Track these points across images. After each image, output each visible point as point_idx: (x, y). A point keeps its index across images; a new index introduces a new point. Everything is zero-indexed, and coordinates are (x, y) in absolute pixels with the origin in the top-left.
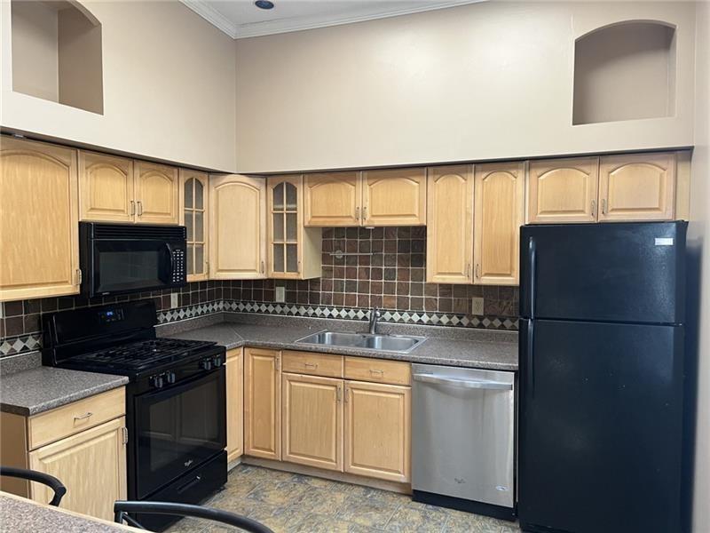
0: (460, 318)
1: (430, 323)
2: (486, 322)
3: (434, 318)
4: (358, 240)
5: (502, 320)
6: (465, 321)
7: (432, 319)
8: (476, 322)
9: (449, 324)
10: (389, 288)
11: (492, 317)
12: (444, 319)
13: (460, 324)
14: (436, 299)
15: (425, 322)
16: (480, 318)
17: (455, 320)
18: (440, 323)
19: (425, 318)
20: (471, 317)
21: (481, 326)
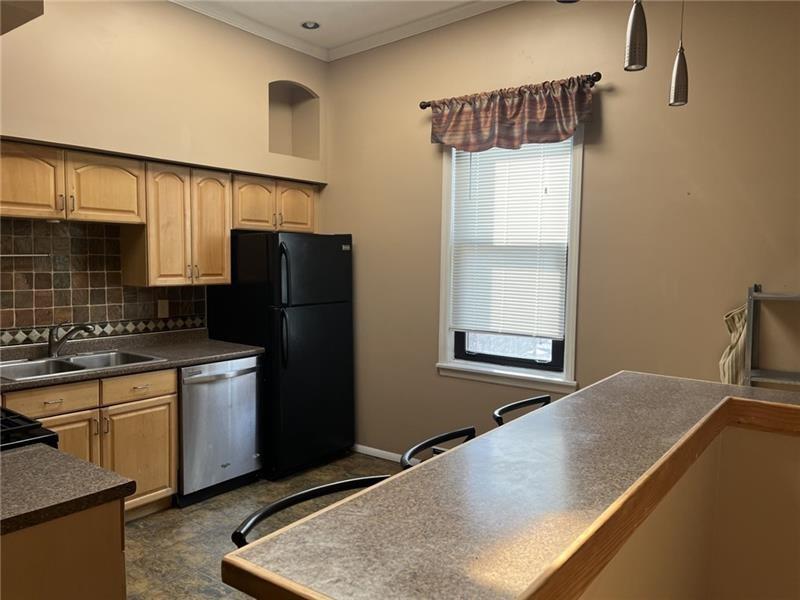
0: (146, 323)
1: (114, 333)
2: (171, 324)
3: (120, 327)
4: (13, 236)
5: (184, 319)
6: (151, 326)
7: (117, 329)
8: (161, 325)
9: (136, 331)
10: (63, 299)
11: (175, 319)
12: (130, 327)
13: (146, 330)
14: (121, 306)
15: (109, 333)
16: (165, 320)
17: (141, 326)
18: (125, 332)
19: (109, 329)
20: (156, 320)
21: (166, 328)
